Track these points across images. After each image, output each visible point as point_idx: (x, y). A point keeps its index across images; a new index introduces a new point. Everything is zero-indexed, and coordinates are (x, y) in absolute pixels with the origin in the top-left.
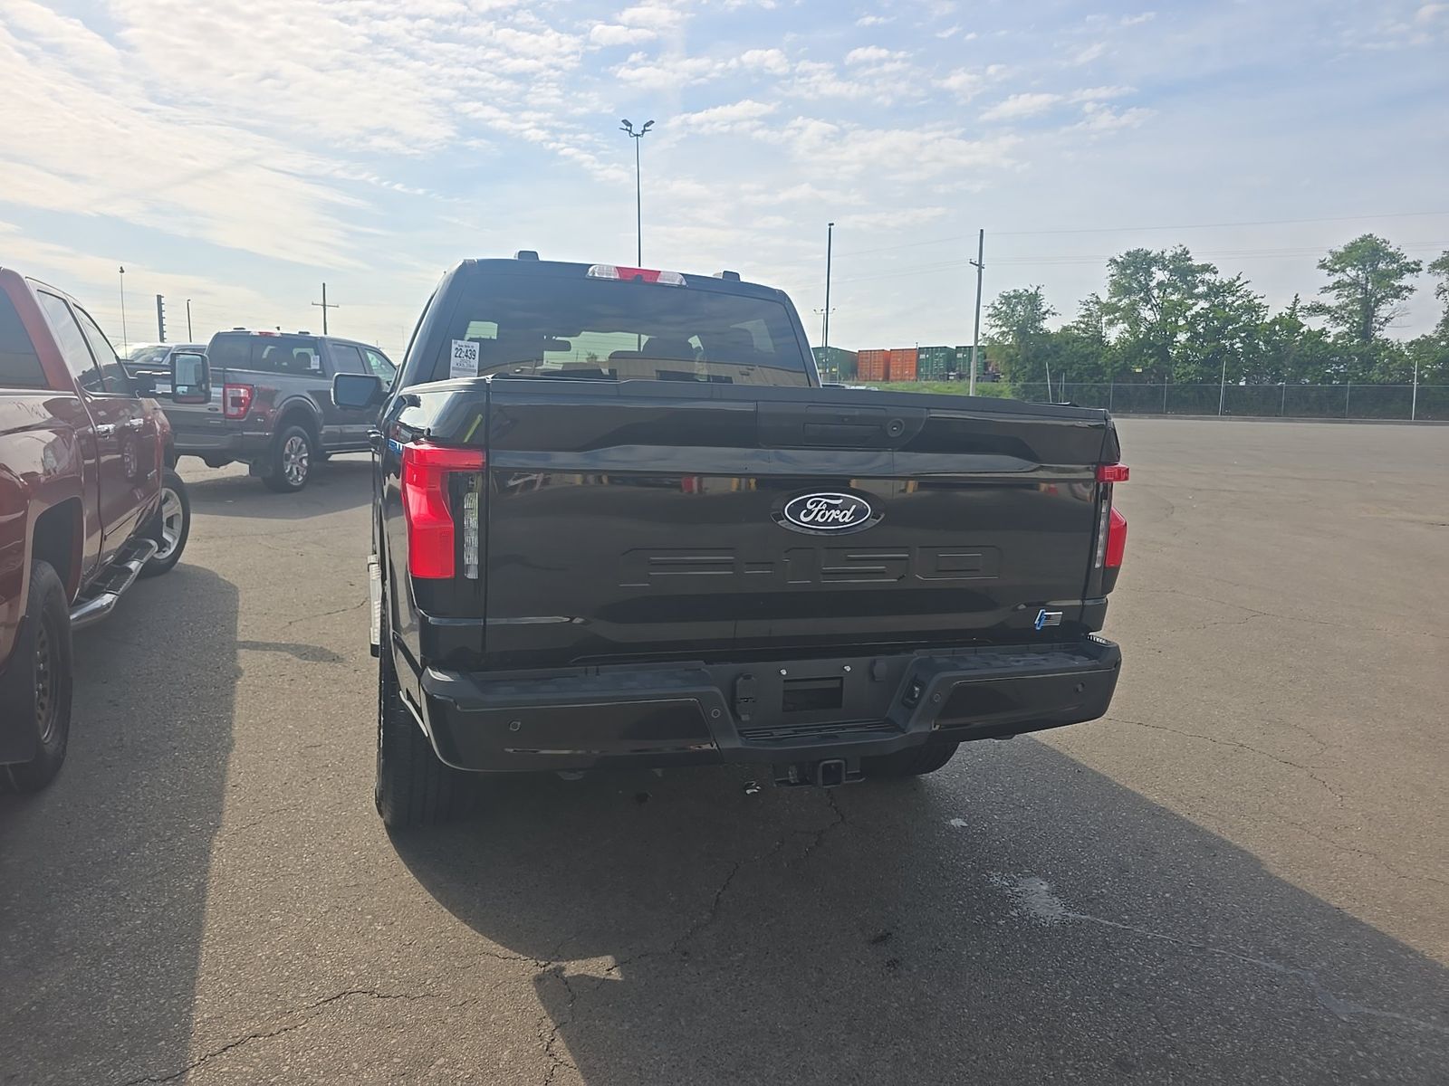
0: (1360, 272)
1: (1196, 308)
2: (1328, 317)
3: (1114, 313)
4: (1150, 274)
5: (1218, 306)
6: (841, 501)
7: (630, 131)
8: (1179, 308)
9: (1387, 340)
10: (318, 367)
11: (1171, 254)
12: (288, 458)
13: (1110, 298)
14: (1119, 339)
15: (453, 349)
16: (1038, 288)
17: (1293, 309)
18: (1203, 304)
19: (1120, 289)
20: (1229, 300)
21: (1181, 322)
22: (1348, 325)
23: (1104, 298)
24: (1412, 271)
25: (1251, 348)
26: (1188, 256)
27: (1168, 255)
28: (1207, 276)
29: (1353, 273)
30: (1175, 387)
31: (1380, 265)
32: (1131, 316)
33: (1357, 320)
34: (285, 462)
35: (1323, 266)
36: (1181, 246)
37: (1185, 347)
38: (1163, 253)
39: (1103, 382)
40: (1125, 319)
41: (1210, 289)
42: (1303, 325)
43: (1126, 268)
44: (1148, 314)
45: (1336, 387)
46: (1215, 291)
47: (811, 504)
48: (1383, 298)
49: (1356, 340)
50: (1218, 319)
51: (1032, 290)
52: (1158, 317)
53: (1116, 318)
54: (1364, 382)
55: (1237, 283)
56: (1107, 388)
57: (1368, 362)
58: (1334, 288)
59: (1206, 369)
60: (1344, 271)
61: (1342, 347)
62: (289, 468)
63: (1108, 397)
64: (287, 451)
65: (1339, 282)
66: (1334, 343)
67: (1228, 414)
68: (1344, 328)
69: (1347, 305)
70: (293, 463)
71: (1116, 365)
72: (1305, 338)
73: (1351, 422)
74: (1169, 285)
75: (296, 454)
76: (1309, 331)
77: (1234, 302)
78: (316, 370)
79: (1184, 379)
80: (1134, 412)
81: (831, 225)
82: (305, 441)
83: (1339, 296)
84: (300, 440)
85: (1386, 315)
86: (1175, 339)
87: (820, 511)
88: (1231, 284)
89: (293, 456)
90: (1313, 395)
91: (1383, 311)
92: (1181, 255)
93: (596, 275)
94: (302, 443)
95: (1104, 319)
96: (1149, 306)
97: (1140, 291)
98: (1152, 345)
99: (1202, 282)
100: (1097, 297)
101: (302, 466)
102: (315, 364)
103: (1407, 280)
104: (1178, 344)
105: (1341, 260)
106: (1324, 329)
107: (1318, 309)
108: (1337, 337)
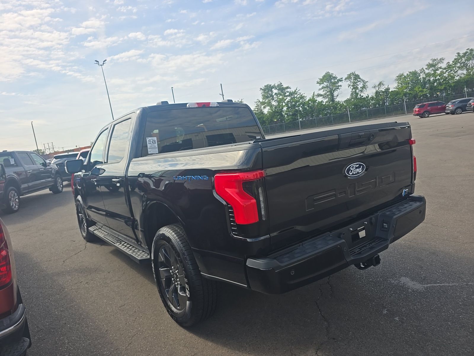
0: (328, 83)
1: (287, 100)
2: (322, 97)
3: (265, 104)
4: (272, 91)
5: (293, 98)
6: (358, 165)
7: (98, 64)
8: (282, 100)
9: (339, 101)
10: (14, 163)
11: (277, 84)
12: (11, 199)
13: (263, 100)
14: (268, 112)
15: (147, 141)
16: (242, 100)
17: (313, 96)
18: (289, 98)
19: (265, 97)
20: (295, 96)
21: (284, 104)
22: (328, 99)
23: (261, 101)
24: (341, 81)
25: (304, 109)
26: (282, 85)
27: (276, 85)
28: (288, 90)
29: (326, 84)
30: (286, 124)
31: (332, 81)
32: (269, 104)
33: (330, 97)
34: (10, 202)
35: (318, 83)
36: (279, 82)
37: (287, 111)
38: (275, 84)
39: (266, 125)
40: (268, 105)
41: (290, 93)
42: (316, 100)
43: (265, 90)
44: (274, 103)
45: (329, 117)
46: (291, 94)
47: (352, 168)
48: (335, 90)
49: (331, 103)
50: (294, 102)
51: (240, 101)
52: (277, 104)
53: (265, 106)
54: (336, 114)
55: (297, 91)
56: (268, 127)
57: (335, 108)
58: (322, 89)
59: (294, 117)
60: (323, 83)
61: (328, 105)
62: (12, 203)
63: (269, 130)
64: (10, 197)
65: (323, 87)
66: (325, 104)
67: (302, 129)
68: (327, 100)
69: (326, 93)
70: (13, 201)
71: (269, 120)
72: (318, 103)
73: (335, 126)
74: (278, 94)
75: (13, 198)
76: (318, 101)
77: (297, 96)
78: (13, 164)
79: (289, 121)
80: (277, 133)
81: (172, 88)
82: (16, 192)
83: (324, 91)
84: (14, 192)
85: (337, 94)
86: (283, 110)
87: (354, 170)
88: (295, 91)
89: (12, 199)
90: (323, 120)
91: (335, 94)
92: (280, 84)
93: (190, 107)
94: (15, 193)
95: (262, 106)
96: (274, 101)
97: (271, 97)
98: (277, 112)
99: (287, 92)
100: (259, 100)
101: (16, 202)
102: (12, 162)
103: (340, 83)
104: (284, 111)
105: (322, 81)
106: (322, 101)
107: (319, 95)
108: (326, 102)
